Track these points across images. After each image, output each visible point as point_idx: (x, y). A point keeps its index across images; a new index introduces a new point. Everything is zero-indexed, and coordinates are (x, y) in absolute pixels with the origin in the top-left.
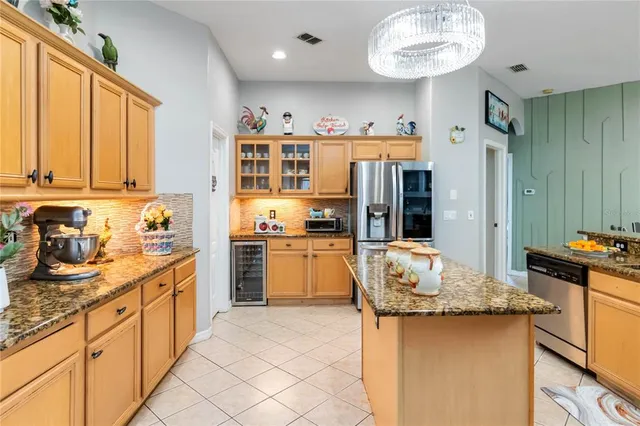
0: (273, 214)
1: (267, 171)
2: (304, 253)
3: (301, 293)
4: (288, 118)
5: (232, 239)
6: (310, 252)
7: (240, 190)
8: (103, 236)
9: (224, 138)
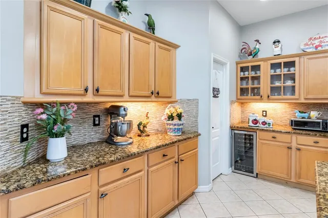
0: (265, 113)
1: (259, 83)
2: (289, 145)
3: (285, 176)
4: (277, 43)
5: (232, 128)
6: (294, 145)
7: (239, 97)
8: (144, 122)
9: (226, 64)
